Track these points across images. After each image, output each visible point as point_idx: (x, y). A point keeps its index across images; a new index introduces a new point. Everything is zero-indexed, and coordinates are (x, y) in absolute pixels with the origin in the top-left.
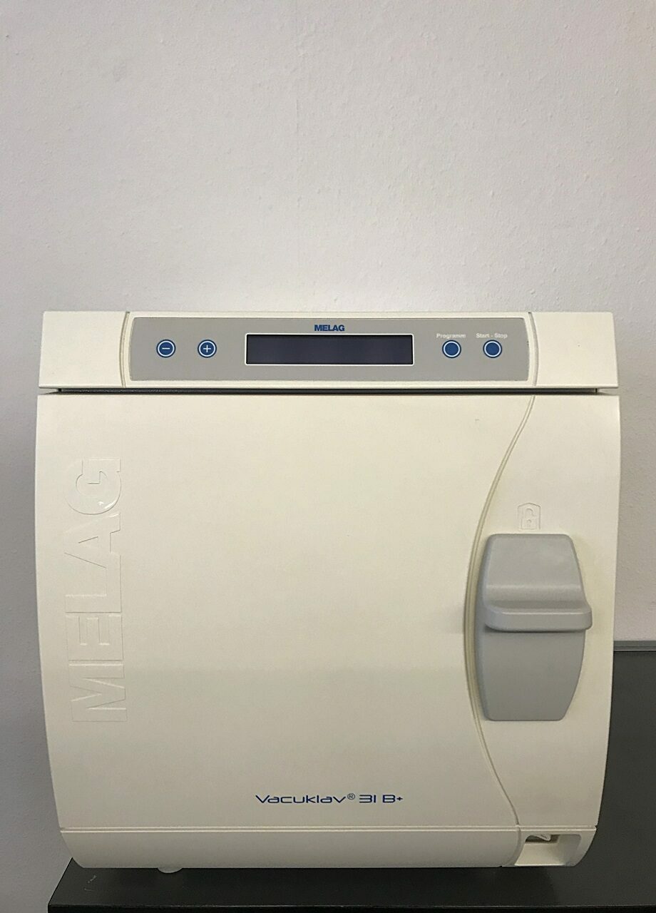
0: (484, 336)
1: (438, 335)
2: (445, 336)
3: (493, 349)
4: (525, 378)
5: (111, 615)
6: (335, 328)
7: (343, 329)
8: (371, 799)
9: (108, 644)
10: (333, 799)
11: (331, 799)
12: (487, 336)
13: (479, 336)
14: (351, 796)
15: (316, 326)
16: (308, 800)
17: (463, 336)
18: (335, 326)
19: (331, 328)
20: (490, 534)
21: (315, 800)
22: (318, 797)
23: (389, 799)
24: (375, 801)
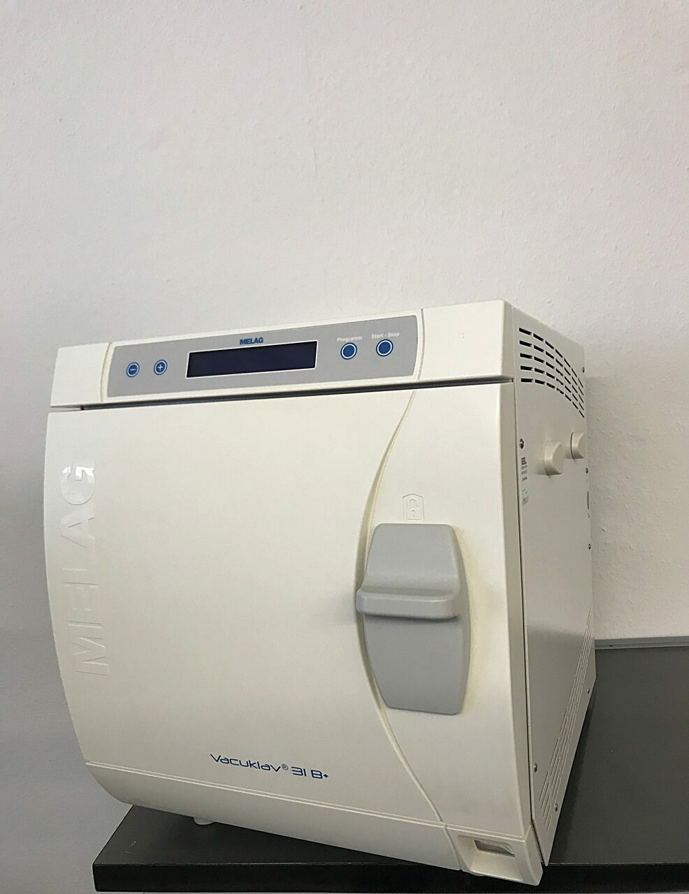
0: (378, 336)
1: (339, 339)
2: (344, 340)
3: (385, 348)
4: (410, 373)
5: (92, 586)
7: (262, 341)
8: (301, 772)
9: (91, 610)
10: (271, 767)
12: (380, 336)
13: (374, 336)
14: (285, 767)
15: (241, 340)
16: (251, 765)
17: (360, 338)
18: (256, 339)
19: (253, 341)
20: (378, 523)
21: (256, 766)
22: (258, 763)
23: (317, 775)
24: (305, 775)
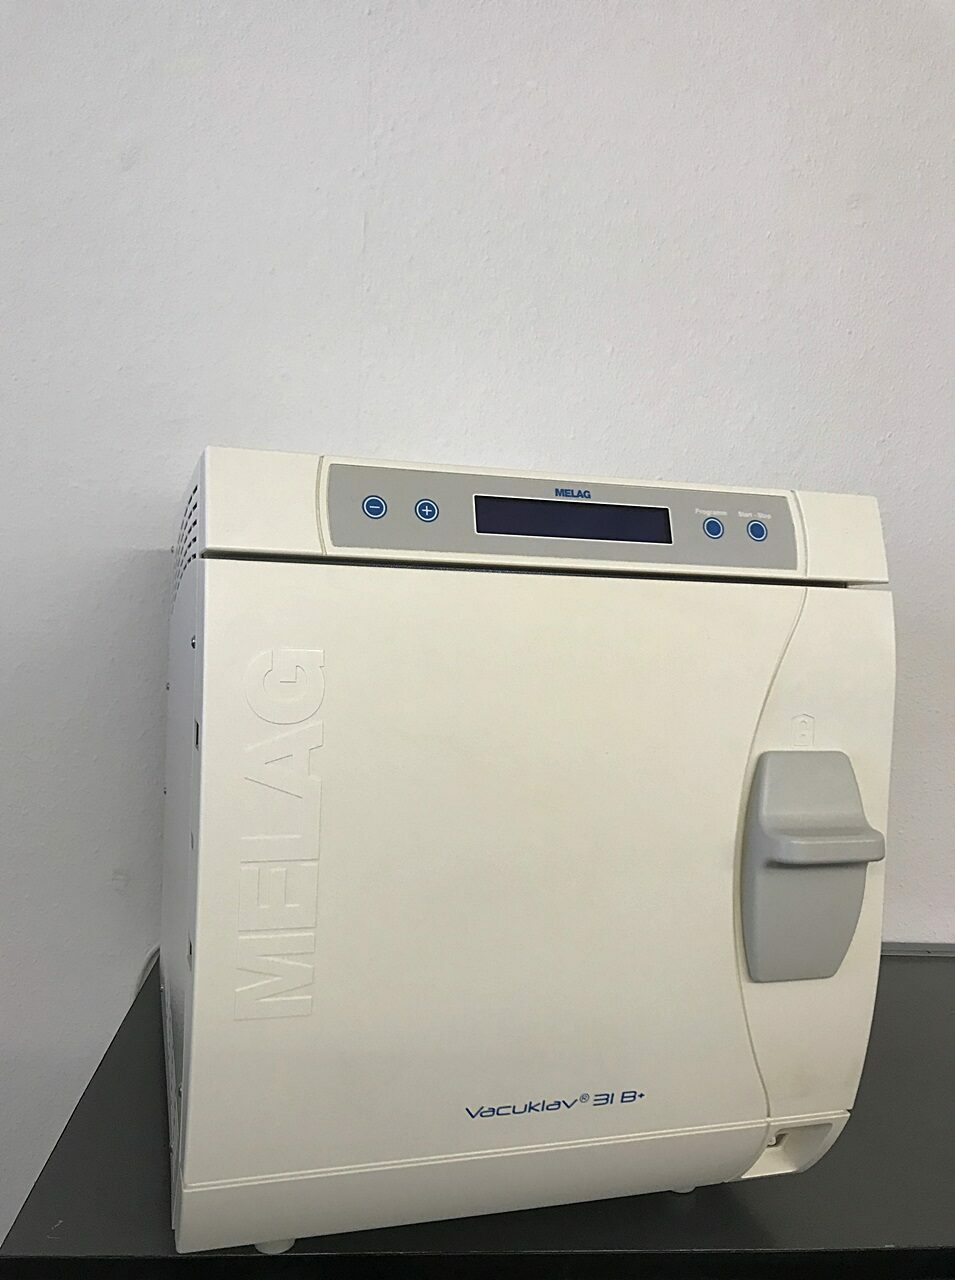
0: (747, 515)
1: (697, 510)
2: (705, 512)
3: (757, 530)
4: (794, 567)
5: (304, 864)
6: (580, 494)
7: (589, 497)
8: (607, 1099)
9: (298, 906)
10: (562, 1104)
11: (559, 1103)
12: (748, 515)
13: (740, 514)
14: (584, 1098)
15: (557, 490)
16: (531, 1108)
17: (725, 513)
18: (580, 492)
19: (575, 494)
20: (762, 751)
21: (539, 1108)
22: (544, 1102)
23: (629, 1097)
24: (612, 1102)
